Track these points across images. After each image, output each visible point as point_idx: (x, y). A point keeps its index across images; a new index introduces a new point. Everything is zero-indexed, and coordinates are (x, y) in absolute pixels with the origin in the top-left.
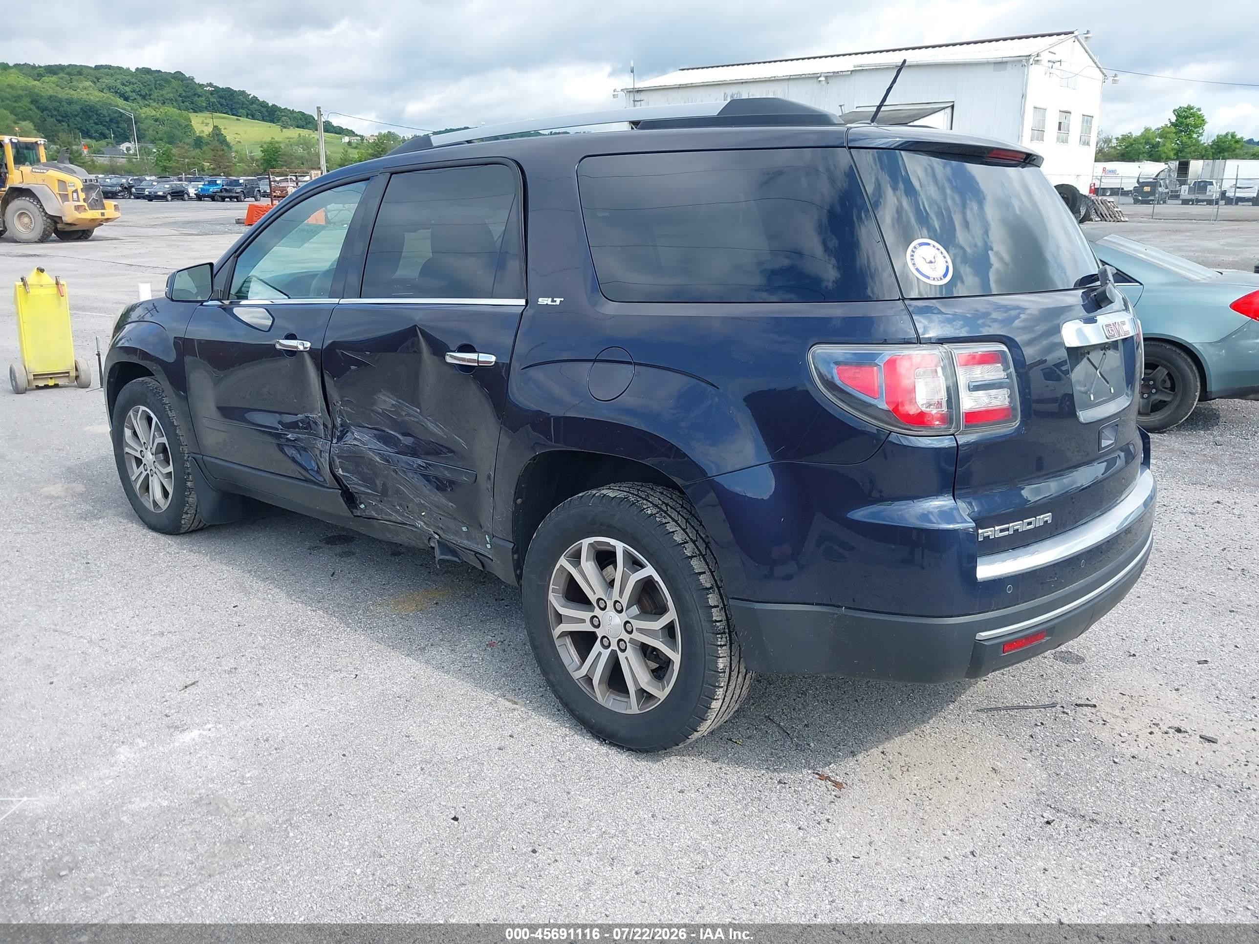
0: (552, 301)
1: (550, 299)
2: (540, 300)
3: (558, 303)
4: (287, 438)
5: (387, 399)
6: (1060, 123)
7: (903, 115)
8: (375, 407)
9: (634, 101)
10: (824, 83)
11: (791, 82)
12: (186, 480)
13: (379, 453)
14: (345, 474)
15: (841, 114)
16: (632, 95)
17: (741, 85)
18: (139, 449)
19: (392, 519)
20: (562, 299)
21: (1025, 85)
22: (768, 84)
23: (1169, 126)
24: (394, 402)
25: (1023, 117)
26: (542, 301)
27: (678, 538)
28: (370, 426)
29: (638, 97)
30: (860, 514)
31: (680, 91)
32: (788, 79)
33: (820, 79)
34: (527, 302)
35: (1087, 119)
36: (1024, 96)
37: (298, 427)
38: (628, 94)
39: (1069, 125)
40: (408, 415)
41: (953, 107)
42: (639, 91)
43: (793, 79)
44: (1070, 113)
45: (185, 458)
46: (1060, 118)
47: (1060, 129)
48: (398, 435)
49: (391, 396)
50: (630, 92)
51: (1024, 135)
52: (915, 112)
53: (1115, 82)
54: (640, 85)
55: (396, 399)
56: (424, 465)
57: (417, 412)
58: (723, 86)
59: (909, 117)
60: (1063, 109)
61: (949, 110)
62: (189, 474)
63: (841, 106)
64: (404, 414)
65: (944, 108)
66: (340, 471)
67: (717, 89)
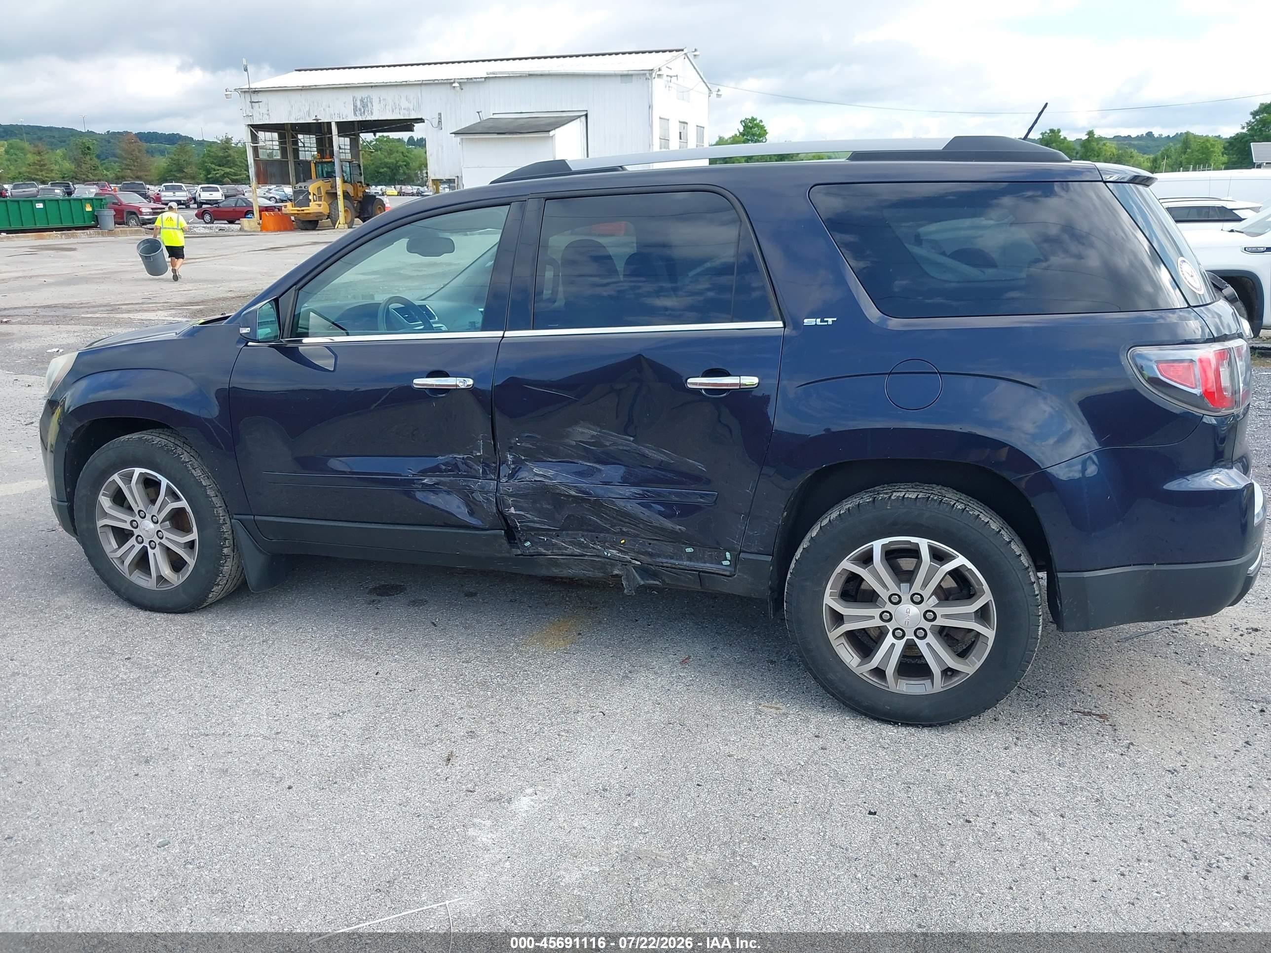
0: (821, 322)
1: (819, 320)
2: (806, 321)
3: (830, 323)
4: (424, 484)
5: (586, 431)
6: (680, 133)
7: (542, 123)
8: (567, 441)
9: (252, 102)
10: (458, 88)
11: (423, 87)
12: (223, 547)
13: (575, 487)
14: (518, 512)
15: (479, 121)
16: (247, 95)
17: (370, 89)
18: (130, 519)
19: (568, 552)
20: (835, 319)
21: (651, 96)
22: (400, 89)
23: (738, 135)
24: (595, 433)
25: (651, 126)
26: (807, 322)
27: (994, 526)
28: (554, 460)
29: (255, 98)
30: (1173, 486)
31: (303, 93)
32: (421, 85)
33: (454, 85)
34: (784, 323)
35: (700, 128)
36: (650, 107)
37: (440, 470)
38: (243, 95)
39: (687, 134)
40: (614, 444)
41: (586, 116)
42: (256, 92)
43: (425, 84)
44: (687, 123)
45: (221, 521)
46: (680, 128)
47: (680, 138)
48: (594, 465)
49: (592, 427)
50: (245, 92)
51: (654, 143)
52: (553, 120)
53: (718, 96)
54: (255, 85)
55: (599, 429)
56: (641, 492)
57: (630, 441)
58: (351, 90)
59: (549, 124)
60: (681, 120)
61: (583, 119)
62: (226, 539)
63: (478, 112)
64: (607, 444)
65: (580, 117)
66: (512, 510)
67: (345, 92)
